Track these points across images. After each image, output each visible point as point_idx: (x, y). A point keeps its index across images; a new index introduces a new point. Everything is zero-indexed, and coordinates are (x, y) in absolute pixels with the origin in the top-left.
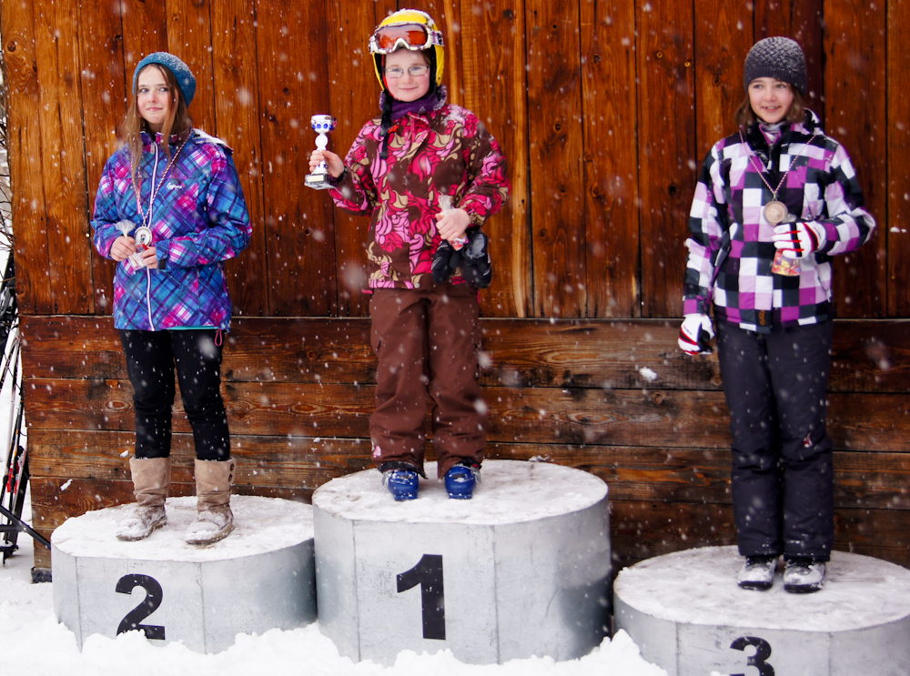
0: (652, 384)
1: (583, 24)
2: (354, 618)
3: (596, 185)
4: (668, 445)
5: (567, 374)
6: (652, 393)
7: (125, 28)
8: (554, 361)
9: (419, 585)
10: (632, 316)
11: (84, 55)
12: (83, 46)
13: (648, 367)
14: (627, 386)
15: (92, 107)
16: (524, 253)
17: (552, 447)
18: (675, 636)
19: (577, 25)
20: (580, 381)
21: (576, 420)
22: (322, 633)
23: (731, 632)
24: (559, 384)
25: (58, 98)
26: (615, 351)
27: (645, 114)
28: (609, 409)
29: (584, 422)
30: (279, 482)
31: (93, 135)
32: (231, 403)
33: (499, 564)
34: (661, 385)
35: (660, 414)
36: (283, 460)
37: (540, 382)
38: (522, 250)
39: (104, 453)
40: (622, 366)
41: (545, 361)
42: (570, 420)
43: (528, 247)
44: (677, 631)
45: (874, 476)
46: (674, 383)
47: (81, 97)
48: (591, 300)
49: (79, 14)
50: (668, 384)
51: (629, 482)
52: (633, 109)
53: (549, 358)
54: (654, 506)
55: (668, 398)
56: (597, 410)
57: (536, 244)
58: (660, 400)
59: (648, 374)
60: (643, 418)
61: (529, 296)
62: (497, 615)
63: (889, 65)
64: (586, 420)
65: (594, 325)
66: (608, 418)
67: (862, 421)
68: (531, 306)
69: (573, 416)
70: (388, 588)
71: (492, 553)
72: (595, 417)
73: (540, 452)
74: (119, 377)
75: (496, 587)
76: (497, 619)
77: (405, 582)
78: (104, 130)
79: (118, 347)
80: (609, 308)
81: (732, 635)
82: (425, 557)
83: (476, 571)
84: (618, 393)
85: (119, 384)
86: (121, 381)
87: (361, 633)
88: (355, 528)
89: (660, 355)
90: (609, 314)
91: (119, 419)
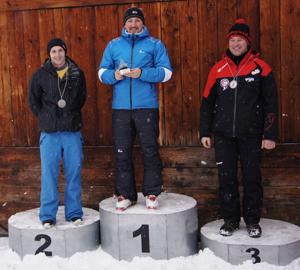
0: (205, 166)
1: (181, 50)
2: (118, 247)
3: (186, 102)
4: (210, 186)
5: (176, 164)
6: (205, 169)
7: (25, 51)
8: (172, 159)
9: (141, 235)
10: (198, 144)
11: (11, 60)
12: (11, 57)
13: (204, 161)
14: (197, 167)
15: (14, 78)
16: (162, 124)
17: (172, 188)
18: (227, 247)
19: (179, 50)
20: (181, 166)
21: (180, 178)
23: (246, 247)
24: (174, 167)
25: (2, 75)
26: (193, 156)
28: (191, 175)
29: (182, 179)
31: (14, 87)
32: (62, 175)
33: (168, 227)
34: (208, 166)
35: (208, 176)
37: (168, 166)
38: (161, 123)
39: (18, 193)
40: (195, 160)
41: (169, 159)
42: (178, 179)
43: (164, 122)
44: (228, 247)
45: (278, 194)
46: (212, 166)
47: (10, 74)
48: (185, 139)
49: (9, 47)
50: (210, 166)
51: (198, 198)
52: (198, 77)
53: (171, 158)
54: (206, 206)
55: (210, 171)
56: (187, 175)
57: (166, 121)
58: (207, 171)
59: (203, 163)
60: (202, 177)
61: (164, 138)
62: (167, 244)
63: (281, 62)
64: (183, 178)
65: (186, 147)
66: (190, 177)
67: (274, 177)
68: (165, 142)
69: (179, 177)
70: (130, 236)
71: (166, 223)
72: (186, 177)
73: (168, 189)
74: (23, 168)
75: (167, 235)
76: (167, 245)
77: (135, 234)
78: (18, 86)
79: (23, 158)
80: (190, 142)
81: (246, 248)
82: (143, 225)
83: (160, 230)
84: (194, 169)
85: (23, 170)
86: (24, 169)
87: (120, 251)
88: (119, 216)
89: (208, 157)
90: (190, 144)
91: (24, 182)
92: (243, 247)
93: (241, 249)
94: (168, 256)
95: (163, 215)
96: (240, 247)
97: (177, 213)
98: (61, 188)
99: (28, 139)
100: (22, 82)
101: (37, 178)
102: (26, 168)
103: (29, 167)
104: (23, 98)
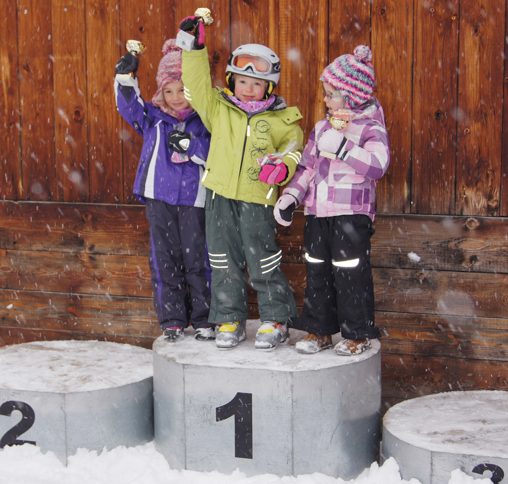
0: (417, 265)
2: (182, 440)
4: (428, 312)
6: (417, 272)
9: (233, 416)
10: (404, 212)
13: (414, 252)
14: (398, 266)
18: (429, 459)
22: (157, 450)
23: (473, 460)
26: (390, 239)
27: (420, 55)
28: (383, 283)
30: (128, 332)
32: (92, 270)
33: (296, 401)
34: (424, 266)
35: (422, 289)
36: (131, 315)
40: (395, 250)
44: (431, 458)
46: (434, 265)
50: (429, 266)
51: (397, 340)
54: (415, 359)
55: (429, 276)
59: (414, 257)
60: (409, 291)
62: (293, 441)
66: (382, 290)
70: (209, 418)
71: (290, 393)
74: (7, 247)
75: (292, 420)
76: (293, 444)
77: (222, 413)
79: (6, 224)
80: (386, 205)
81: (474, 462)
82: (239, 395)
83: (277, 407)
84: (390, 271)
85: (7, 253)
86: (9, 251)
87: (187, 452)
88: (185, 370)
89: (424, 243)
90: (385, 210)
91: (7, 279)
92: (466, 460)
93: (461, 463)
94: (293, 469)
95: (285, 373)
96: (459, 458)
97: (319, 370)
98: (89, 299)
99: (18, 183)
100: (9, 48)
101: (37, 272)
102: (12, 247)
103: (20, 245)
104: (9, 86)
